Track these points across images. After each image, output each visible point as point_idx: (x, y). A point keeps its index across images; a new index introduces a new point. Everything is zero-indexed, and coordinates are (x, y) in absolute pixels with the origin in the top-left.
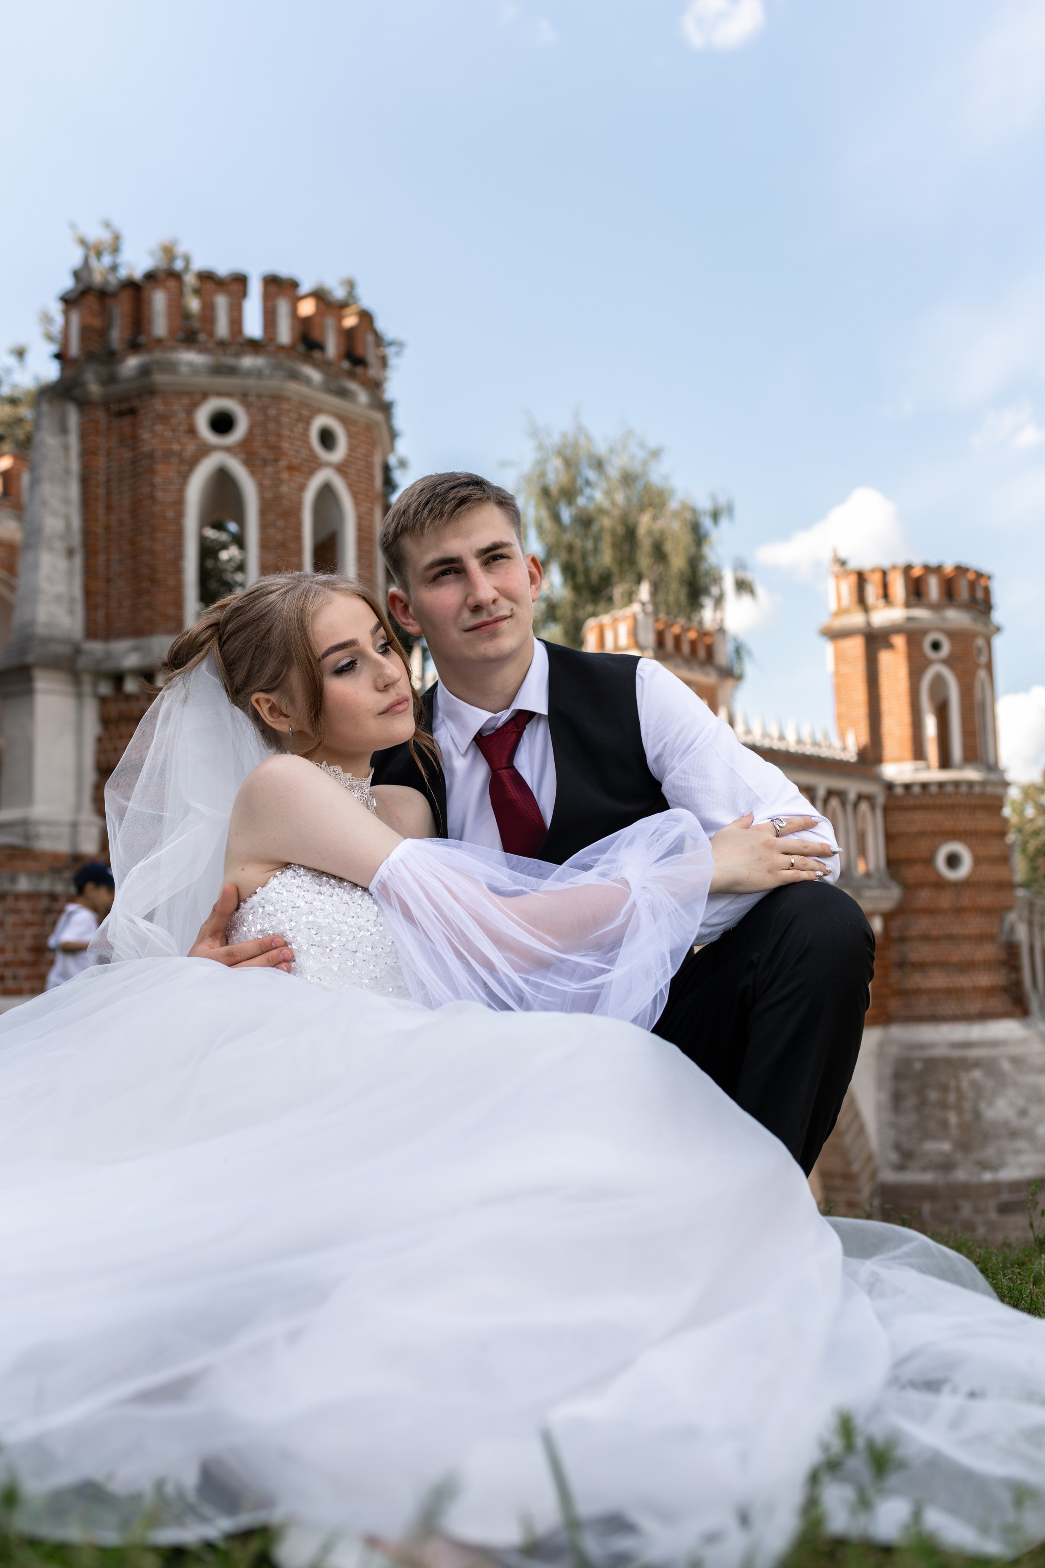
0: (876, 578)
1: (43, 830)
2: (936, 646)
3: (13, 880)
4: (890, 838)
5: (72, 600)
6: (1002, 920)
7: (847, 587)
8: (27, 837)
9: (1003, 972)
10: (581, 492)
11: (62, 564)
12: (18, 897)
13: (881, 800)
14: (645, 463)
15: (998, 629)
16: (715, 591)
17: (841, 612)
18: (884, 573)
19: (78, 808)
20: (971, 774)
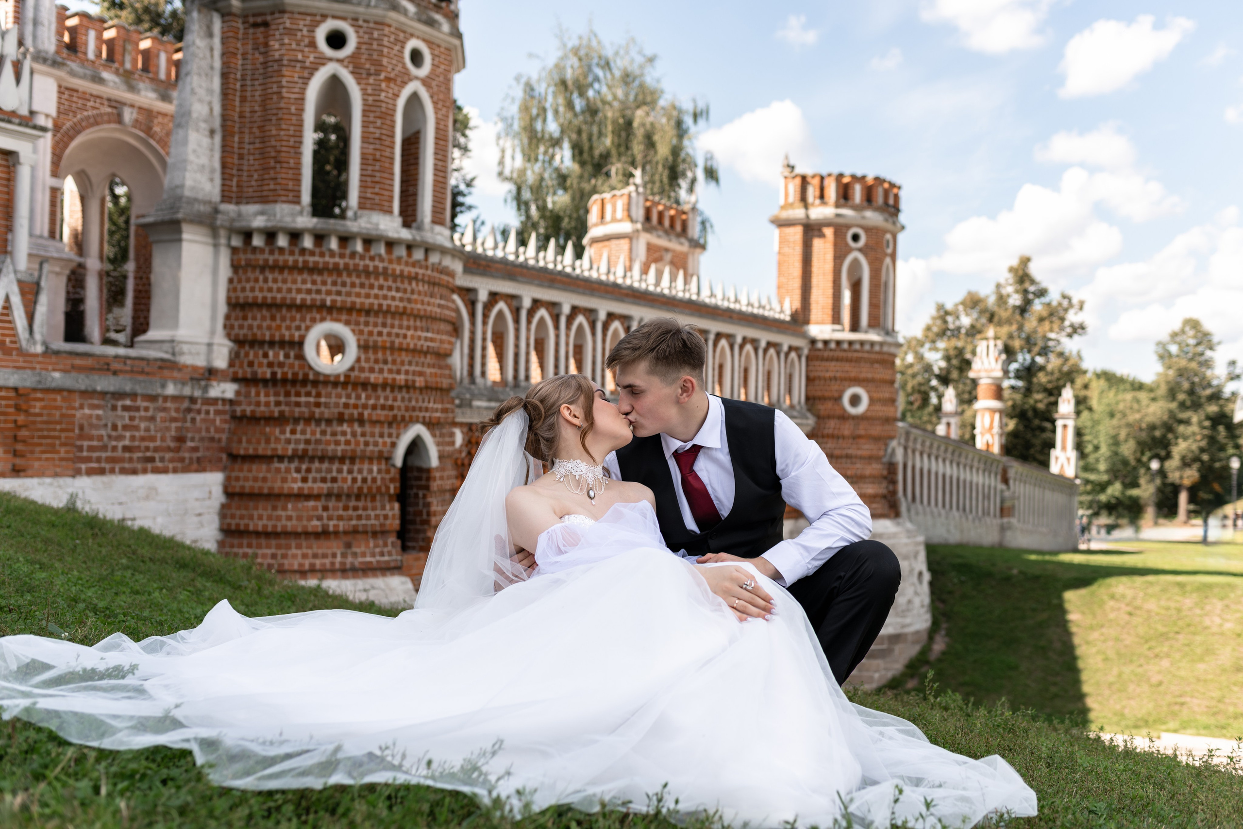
0: (816, 182)
1: (185, 348)
2: (856, 238)
3: (163, 386)
4: (809, 380)
5: (213, 171)
6: (886, 445)
7: (794, 187)
8: (174, 354)
9: (884, 484)
10: (591, 85)
11: (206, 141)
12: (166, 398)
13: (806, 352)
14: (641, 67)
15: (903, 228)
16: (689, 174)
17: (786, 206)
18: (822, 178)
19: (213, 333)
20: (873, 336)
